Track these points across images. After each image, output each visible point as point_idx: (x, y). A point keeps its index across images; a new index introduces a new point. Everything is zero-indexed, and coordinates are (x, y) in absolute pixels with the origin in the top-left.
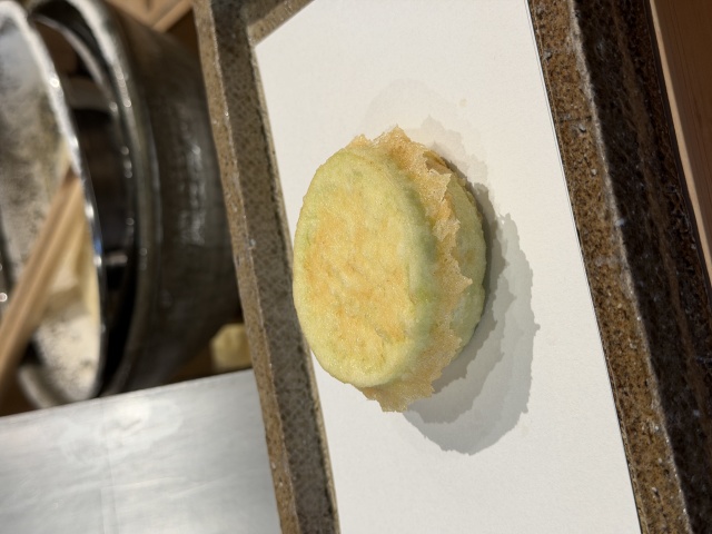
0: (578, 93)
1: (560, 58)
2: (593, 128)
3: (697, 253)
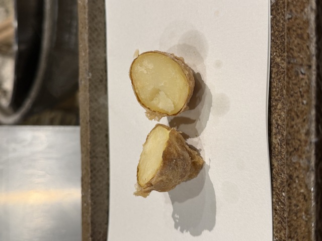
0: (305, 48)
1: (298, 21)
2: (311, 74)
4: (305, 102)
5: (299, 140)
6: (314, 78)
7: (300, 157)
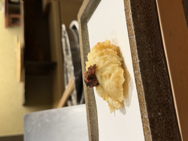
0: (131, 28)
3: (166, 70)
4: (134, 48)
5: (135, 64)
6: (135, 38)
7: (136, 70)
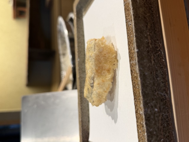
0: (130, 13)
3: (165, 62)
6: (133, 24)
